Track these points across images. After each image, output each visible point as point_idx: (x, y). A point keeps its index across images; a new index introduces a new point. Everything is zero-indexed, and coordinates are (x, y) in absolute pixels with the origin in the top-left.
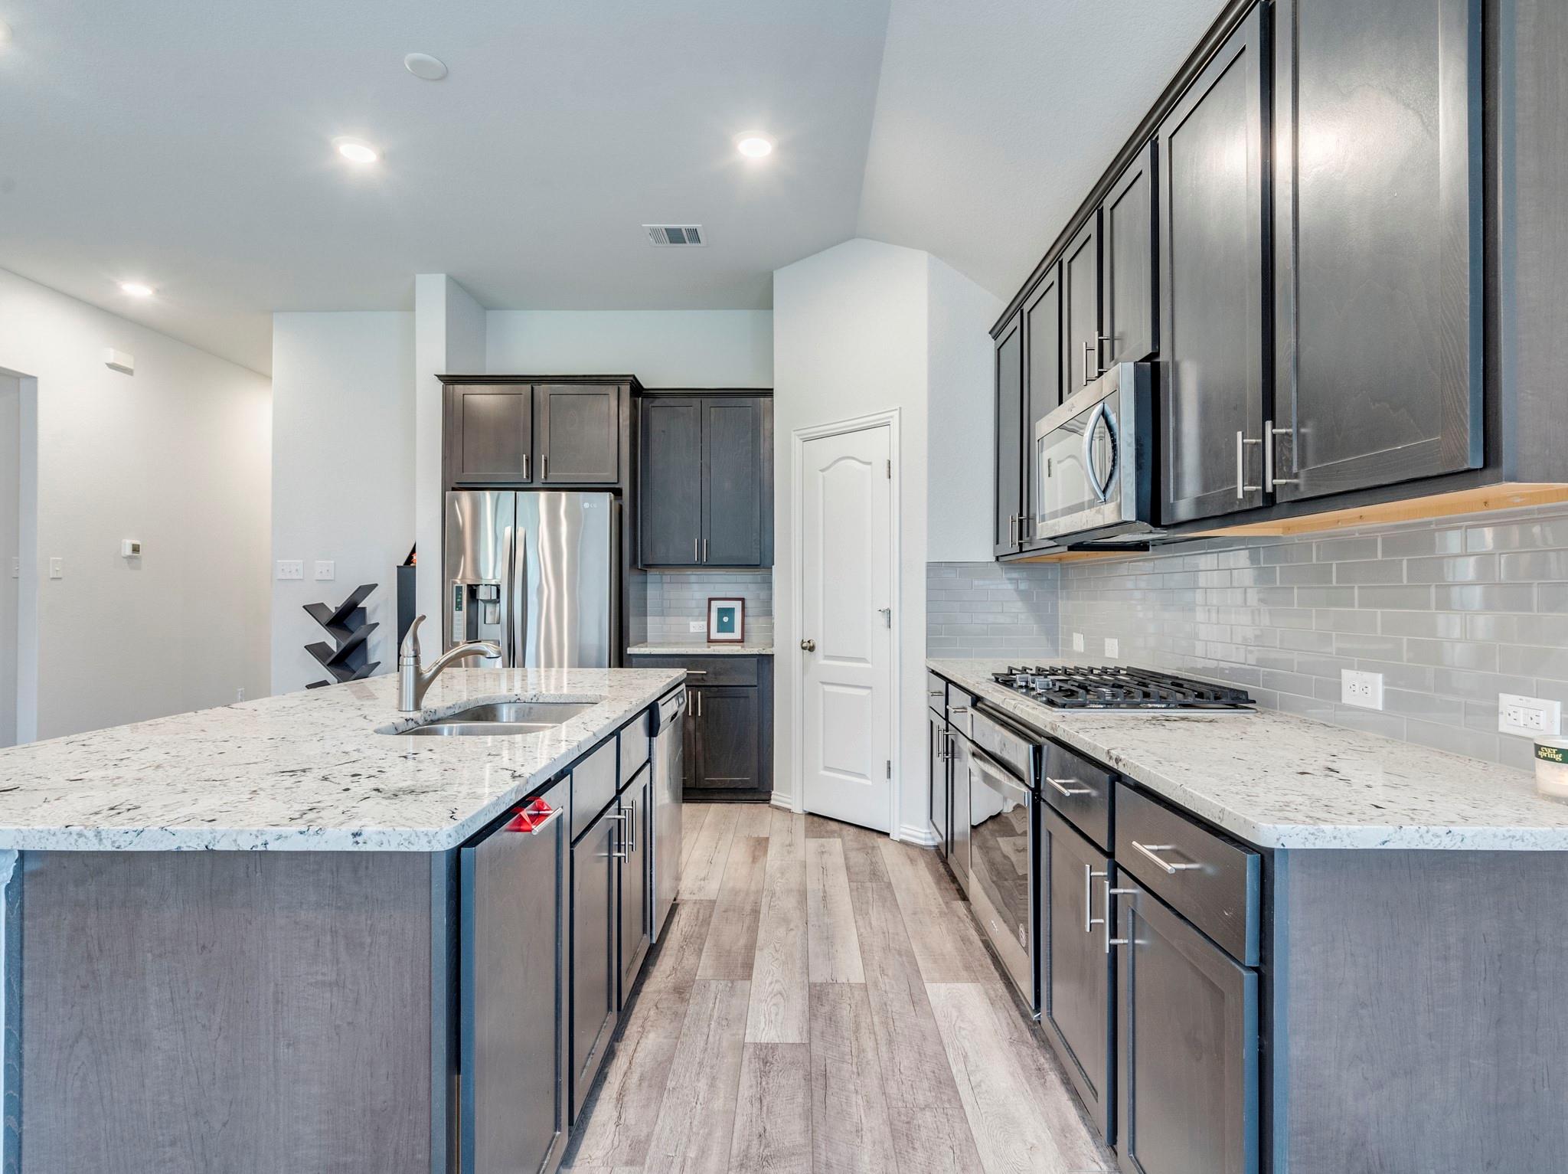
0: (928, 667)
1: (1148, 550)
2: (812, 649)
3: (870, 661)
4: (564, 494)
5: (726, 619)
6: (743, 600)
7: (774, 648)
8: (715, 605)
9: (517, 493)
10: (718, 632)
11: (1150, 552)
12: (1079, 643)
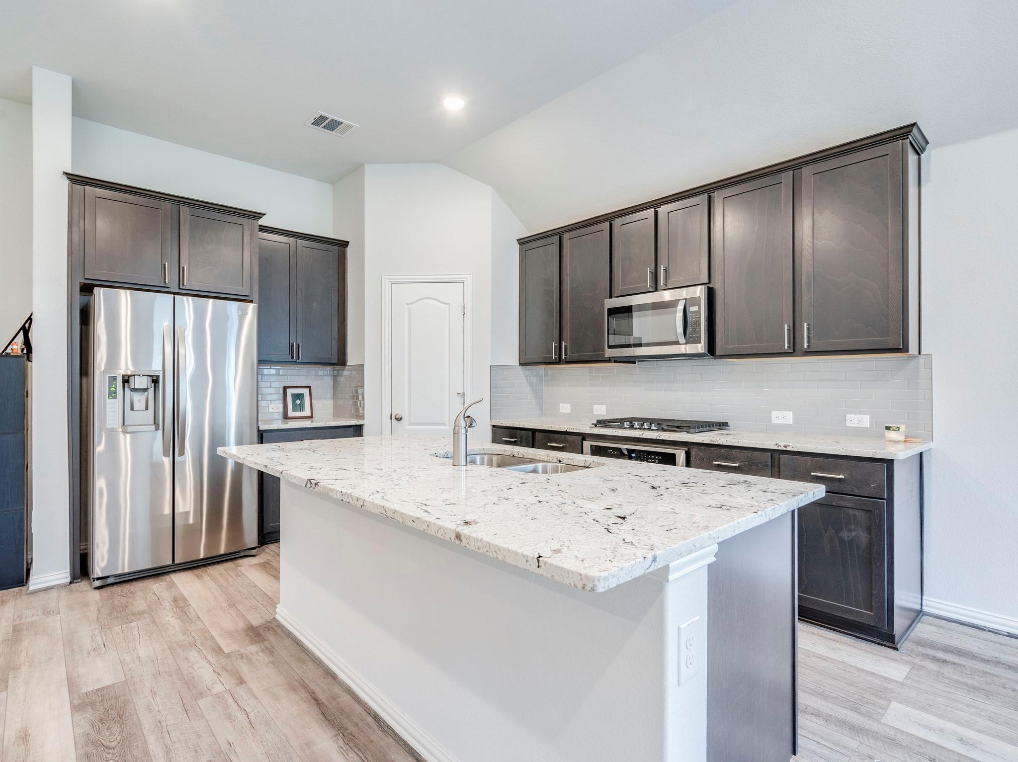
0: (491, 425)
1: (635, 363)
2: (399, 419)
3: (447, 424)
4: (211, 301)
5: (298, 402)
6: (309, 388)
7: (365, 420)
8: (290, 392)
9: (176, 296)
10: (293, 411)
11: (636, 364)
12: (565, 408)
